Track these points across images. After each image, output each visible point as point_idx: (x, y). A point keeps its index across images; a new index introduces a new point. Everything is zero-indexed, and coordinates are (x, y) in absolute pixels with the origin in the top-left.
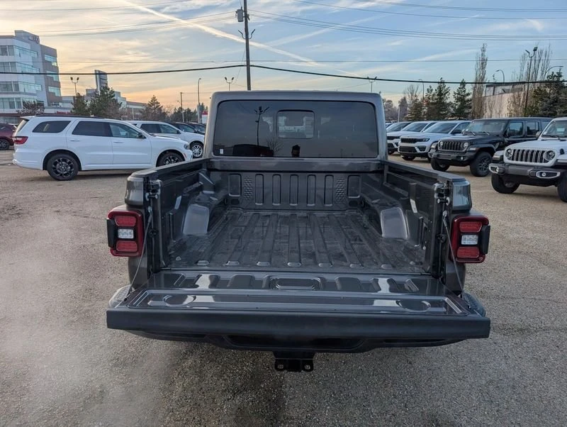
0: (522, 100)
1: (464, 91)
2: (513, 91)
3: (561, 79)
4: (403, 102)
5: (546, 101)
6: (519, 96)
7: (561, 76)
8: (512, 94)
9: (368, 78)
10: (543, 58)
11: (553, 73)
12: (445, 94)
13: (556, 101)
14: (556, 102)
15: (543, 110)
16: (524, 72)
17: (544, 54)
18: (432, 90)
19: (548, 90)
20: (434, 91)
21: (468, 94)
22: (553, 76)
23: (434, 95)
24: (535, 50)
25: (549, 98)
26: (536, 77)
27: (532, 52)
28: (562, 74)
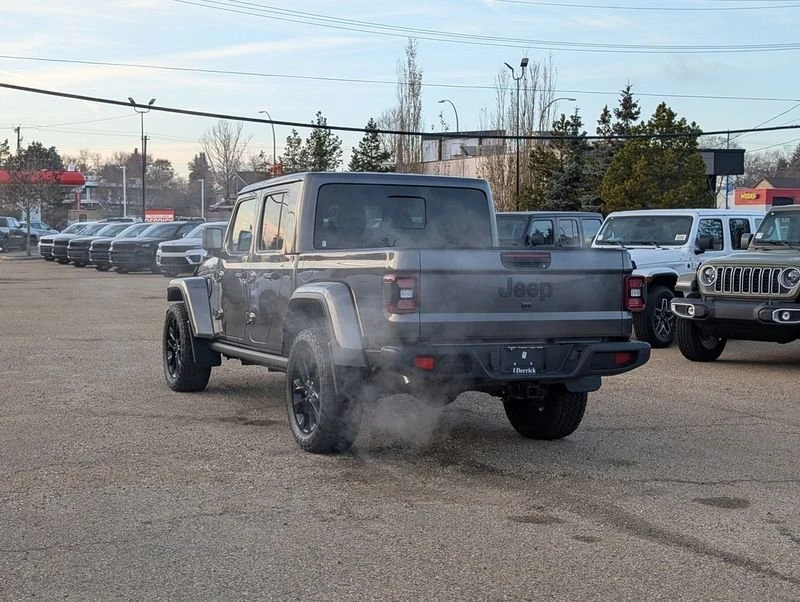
0: (506, 173)
1: (377, 147)
2: (488, 152)
3: (580, 131)
4: (200, 167)
5: (557, 178)
6: (500, 163)
7: (579, 125)
8: (483, 159)
9: (133, 104)
10: (541, 81)
11: (563, 116)
12: (331, 154)
13: (575, 179)
14: (577, 179)
15: (551, 197)
16: (506, 111)
17: (541, 72)
18: (299, 142)
19: (557, 153)
20: (304, 144)
21: (386, 156)
22: (563, 123)
23: (304, 153)
24: (524, 64)
25: (561, 170)
26: (531, 125)
27: (518, 69)
28: (582, 121)
